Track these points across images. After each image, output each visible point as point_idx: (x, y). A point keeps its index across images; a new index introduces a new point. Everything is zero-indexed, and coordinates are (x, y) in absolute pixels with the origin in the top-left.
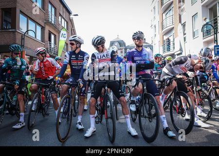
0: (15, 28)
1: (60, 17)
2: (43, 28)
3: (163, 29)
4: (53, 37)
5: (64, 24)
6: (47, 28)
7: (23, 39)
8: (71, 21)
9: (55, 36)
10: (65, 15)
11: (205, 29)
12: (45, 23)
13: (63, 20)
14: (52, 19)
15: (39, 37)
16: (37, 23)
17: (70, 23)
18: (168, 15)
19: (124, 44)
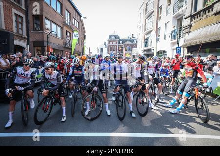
0: (43, 30)
1: (73, 19)
2: (62, 29)
3: (145, 30)
4: (69, 34)
5: (76, 24)
6: (65, 28)
7: (48, 38)
8: (81, 22)
9: (70, 33)
10: (77, 17)
11: (173, 34)
12: (63, 25)
13: (76, 21)
14: (68, 21)
15: (59, 35)
16: (57, 25)
17: (81, 23)
18: (149, 21)
19: (119, 37)
